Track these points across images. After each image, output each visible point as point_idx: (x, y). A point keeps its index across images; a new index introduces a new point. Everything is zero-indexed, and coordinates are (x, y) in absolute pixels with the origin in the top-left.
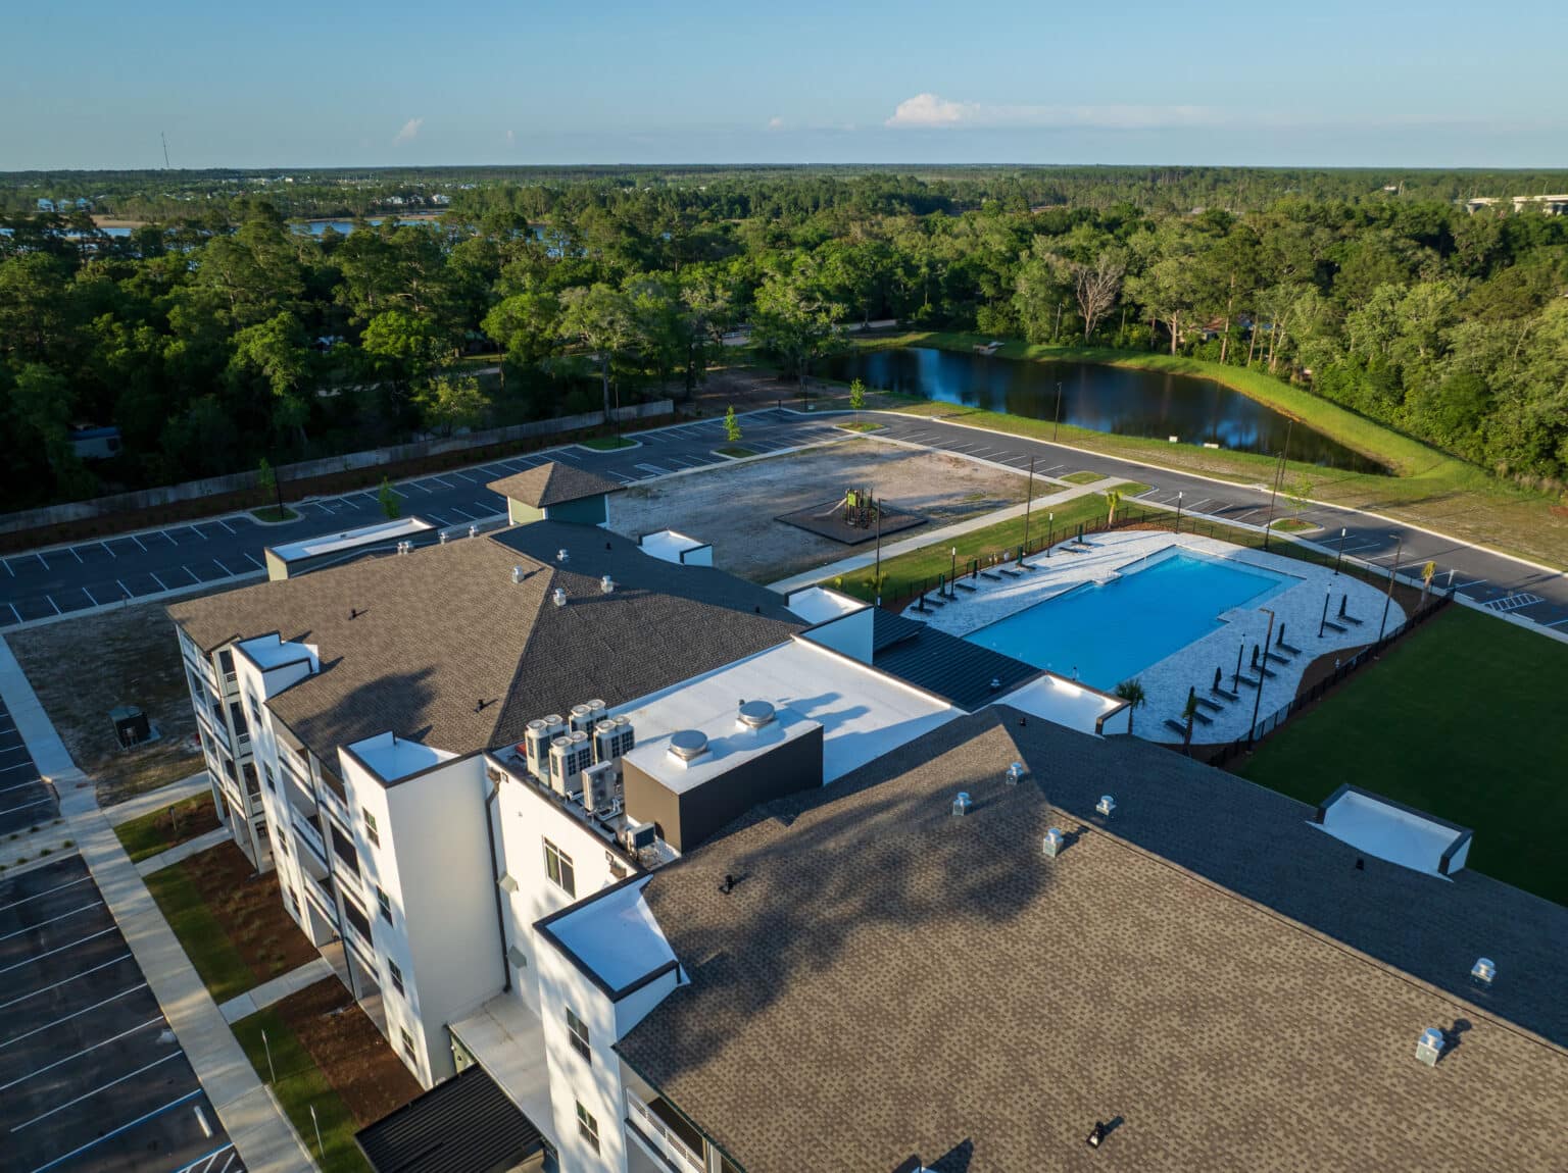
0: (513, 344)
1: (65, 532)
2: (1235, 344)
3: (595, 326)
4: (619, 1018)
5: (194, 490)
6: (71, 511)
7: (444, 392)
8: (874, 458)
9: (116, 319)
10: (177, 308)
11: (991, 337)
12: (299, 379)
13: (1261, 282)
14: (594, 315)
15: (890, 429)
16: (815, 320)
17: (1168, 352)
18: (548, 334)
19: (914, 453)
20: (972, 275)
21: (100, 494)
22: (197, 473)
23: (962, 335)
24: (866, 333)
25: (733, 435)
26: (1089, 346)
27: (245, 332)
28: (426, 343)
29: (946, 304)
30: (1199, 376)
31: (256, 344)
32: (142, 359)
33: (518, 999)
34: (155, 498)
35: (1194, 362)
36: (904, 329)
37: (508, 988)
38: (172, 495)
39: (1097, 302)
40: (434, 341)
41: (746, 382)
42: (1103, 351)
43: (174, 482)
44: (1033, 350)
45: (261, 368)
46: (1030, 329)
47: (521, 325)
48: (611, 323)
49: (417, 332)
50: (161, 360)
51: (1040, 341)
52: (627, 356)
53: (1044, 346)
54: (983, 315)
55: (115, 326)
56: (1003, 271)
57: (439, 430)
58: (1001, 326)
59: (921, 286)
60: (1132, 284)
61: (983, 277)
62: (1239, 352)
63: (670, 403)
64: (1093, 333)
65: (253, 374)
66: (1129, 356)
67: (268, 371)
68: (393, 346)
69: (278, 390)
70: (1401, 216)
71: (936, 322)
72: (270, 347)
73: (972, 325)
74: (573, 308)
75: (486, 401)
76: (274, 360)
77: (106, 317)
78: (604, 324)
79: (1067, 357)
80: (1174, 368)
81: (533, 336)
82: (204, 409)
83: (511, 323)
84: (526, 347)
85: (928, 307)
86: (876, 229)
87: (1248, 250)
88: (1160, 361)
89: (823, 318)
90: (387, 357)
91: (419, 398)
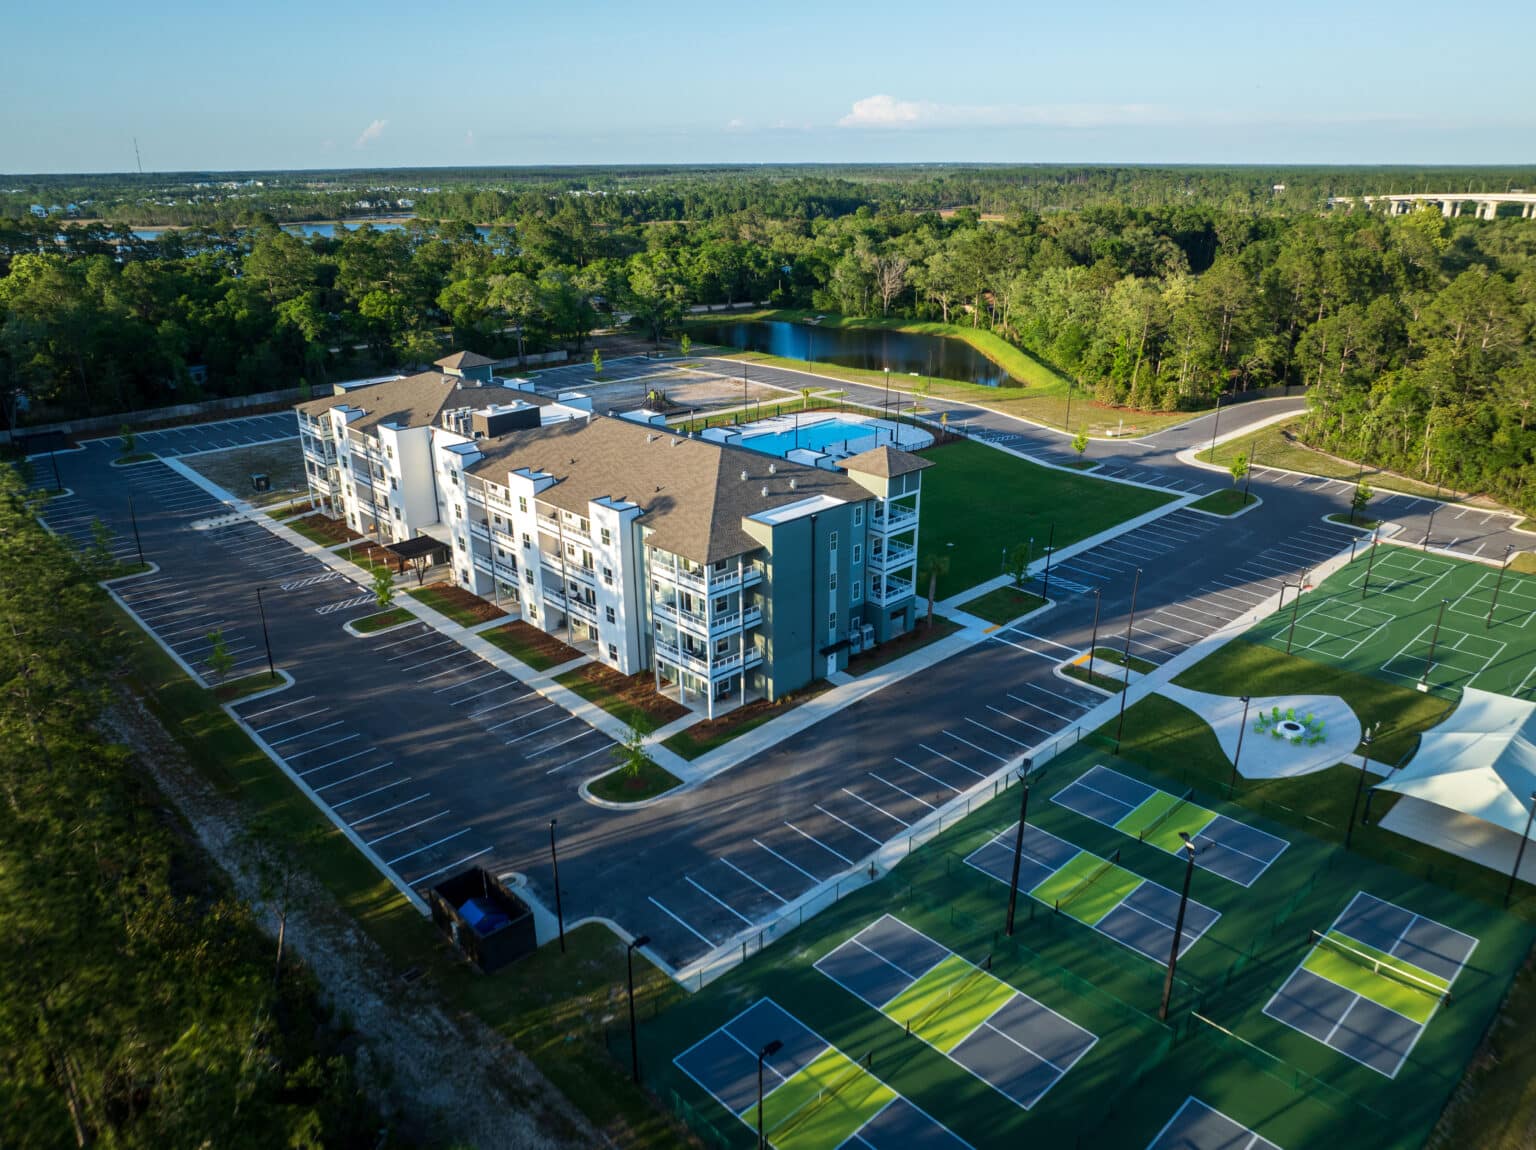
0: (457, 313)
1: (187, 420)
2: (983, 314)
3: (510, 300)
4: (464, 461)
5: (259, 399)
6: (188, 409)
7: (412, 340)
8: (687, 381)
9: (190, 298)
10: (232, 291)
11: (821, 312)
12: (323, 333)
13: (993, 270)
14: (509, 292)
15: (708, 367)
16: (663, 296)
17: (942, 321)
18: (480, 306)
19: (714, 379)
20: (808, 267)
21: (203, 400)
22: (259, 389)
23: (802, 311)
24: (730, 311)
25: (599, 368)
26: (888, 317)
27: (284, 304)
28: (400, 310)
29: (794, 289)
30: (954, 336)
31: (294, 310)
32: (221, 320)
33: (443, 525)
34: (235, 403)
35: (956, 327)
36: (760, 308)
37: (439, 521)
38: (246, 402)
39: (889, 286)
40: (405, 309)
41: (624, 342)
42: (895, 321)
43: (248, 392)
44: (846, 321)
45: (297, 325)
46: (845, 305)
47: (463, 300)
48: (521, 298)
49: (395, 303)
50: (233, 321)
51: (852, 314)
52: (534, 319)
53: (855, 318)
54: (816, 297)
55: (190, 303)
56: (830, 263)
57: (409, 366)
58: (828, 306)
59: (770, 274)
60: (912, 270)
61: (816, 268)
62: (986, 319)
63: (565, 353)
64: (889, 307)
65: (292, 329)
66: (912, 324)
67: (302, 327)
68: (379, 312)
69: (309, 339)
70: (1175, 217)
71: (786, 303)
72: (303, 312)
73: (809, 305)
74: (496, 289)
75: (439, 347)
76: (306, 320)
77: (184, 297)
78: (516, 298)
79: (870, 326)
80: (939, 331)
81: (471, 307)
82: (263, 350)
83: (456, 299)
84: (465, 315)
85: (780, 291)
86: (759, 231)
87: (986, 246)
88: (932, 327)
89: (669, 295)
90: (375, 319)
91: (396, 345)
